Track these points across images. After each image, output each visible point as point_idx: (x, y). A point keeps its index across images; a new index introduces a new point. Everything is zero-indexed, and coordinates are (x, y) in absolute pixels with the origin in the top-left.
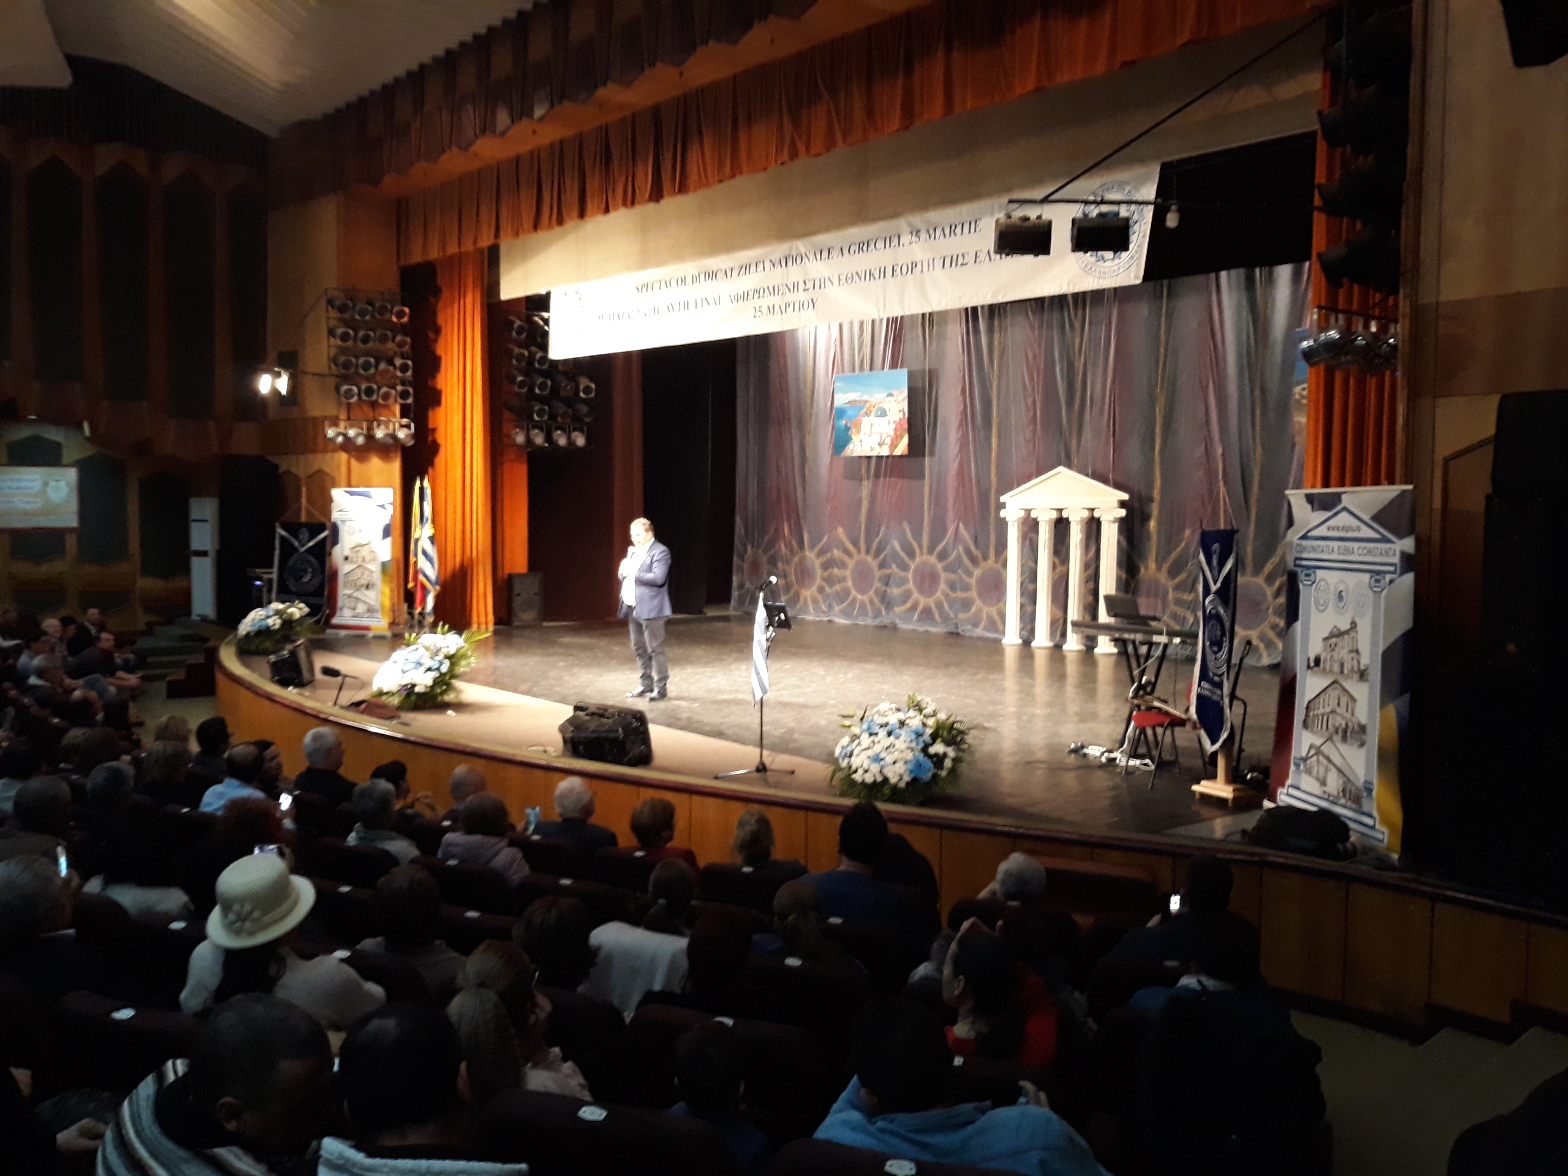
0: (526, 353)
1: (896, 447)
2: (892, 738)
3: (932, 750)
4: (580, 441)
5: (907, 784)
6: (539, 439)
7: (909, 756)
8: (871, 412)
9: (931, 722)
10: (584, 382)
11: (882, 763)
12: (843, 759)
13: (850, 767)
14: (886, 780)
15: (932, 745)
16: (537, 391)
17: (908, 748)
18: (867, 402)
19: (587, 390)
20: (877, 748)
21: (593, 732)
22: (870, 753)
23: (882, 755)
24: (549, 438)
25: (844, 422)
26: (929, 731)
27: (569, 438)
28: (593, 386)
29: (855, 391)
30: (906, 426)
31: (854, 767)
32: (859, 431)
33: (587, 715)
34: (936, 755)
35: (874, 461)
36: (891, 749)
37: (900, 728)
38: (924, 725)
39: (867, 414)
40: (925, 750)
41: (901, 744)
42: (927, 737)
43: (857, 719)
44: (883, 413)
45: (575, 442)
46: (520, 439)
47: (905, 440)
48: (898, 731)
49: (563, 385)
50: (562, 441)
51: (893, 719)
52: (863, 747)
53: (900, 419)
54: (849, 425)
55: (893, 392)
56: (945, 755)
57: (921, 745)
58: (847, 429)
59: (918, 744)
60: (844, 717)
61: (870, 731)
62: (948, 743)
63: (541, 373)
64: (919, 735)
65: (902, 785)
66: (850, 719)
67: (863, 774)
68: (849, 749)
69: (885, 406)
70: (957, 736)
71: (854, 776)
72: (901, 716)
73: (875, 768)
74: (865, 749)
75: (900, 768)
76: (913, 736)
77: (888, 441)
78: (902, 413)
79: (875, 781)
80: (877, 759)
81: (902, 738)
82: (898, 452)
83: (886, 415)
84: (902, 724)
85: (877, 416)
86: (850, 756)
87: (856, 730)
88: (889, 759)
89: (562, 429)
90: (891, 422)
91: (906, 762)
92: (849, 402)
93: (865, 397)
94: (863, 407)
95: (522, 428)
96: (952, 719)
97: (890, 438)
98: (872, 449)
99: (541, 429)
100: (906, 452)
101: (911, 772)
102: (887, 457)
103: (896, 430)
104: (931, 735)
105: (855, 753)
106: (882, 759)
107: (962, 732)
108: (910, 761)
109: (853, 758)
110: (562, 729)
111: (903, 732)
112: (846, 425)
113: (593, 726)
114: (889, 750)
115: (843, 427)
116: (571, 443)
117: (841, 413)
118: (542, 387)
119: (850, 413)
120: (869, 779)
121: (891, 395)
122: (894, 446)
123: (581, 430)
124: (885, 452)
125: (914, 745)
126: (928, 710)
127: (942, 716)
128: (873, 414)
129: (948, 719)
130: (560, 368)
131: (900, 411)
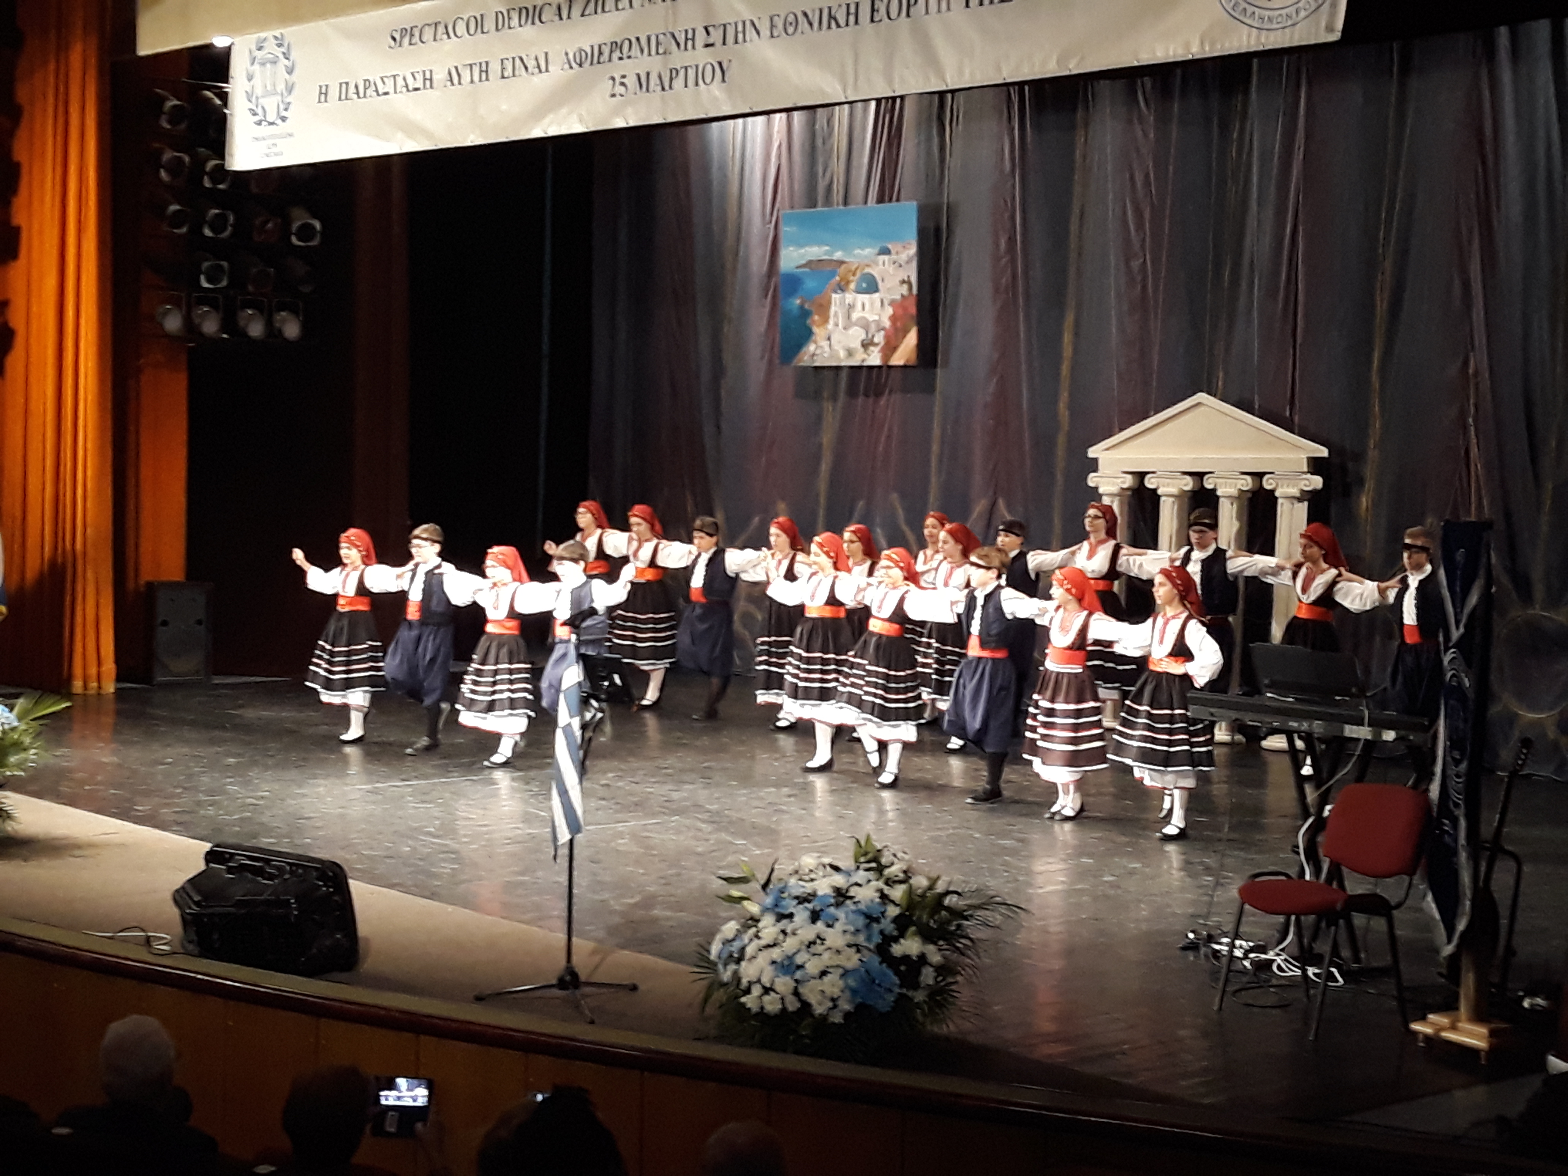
0: (187, 159)
1: (895, 349)
2: (820, 925)
3: (897, 950)
4: (292, 330)
5: (847, 1015)
6: (210, 326)
7: (852, 960)
8: (848, 283)
9: (898, 893)
10: (300, 218)
11: (798, 975)
12: (725, 965)
13: (739, 980)
14: (806, 1006)
15: (896, 940)
16: (207, 232)
17: (849, 946)
18: (841, 263)
19: (306, 232)
20: (790, 944)
21: (240, 904)
22: (776, 954)
23: (799, 960)
24: (229, 323)
25: (798, 302)
26: (893, 911)
27: (269, 324)
28: (318, 225)
29: (820, 243)
30: (913, 310)
31: (744, 981)
32: (826, 320)
33: (230, 870)
34: (906, 958)
35: (844, 375)
36: (818, 948)
37: (838, 905)
38: (884, 897)
39: (842, 288)
40: (883, 950)
41: (835, 937)
42: (887, 925)
43: (756, 886)
44: (871, 286)
45: (280, 331)
46: (173, 323)
47: (912, 339)
48: (832, 910)
49: (258, 222)
50: (256, 330)
51: (824, 886)
52: (763, 942)
53: (902, 296)
54: (806, 306)
55: (890, 246)
56: (923, 958)
57: (877, 939)
58: (805, 314)
59: (869, 939)
60: (728, 880)
61: (777, 910)
62: (928, 936)
63: (215, 199)
64: (871, 918)
65: (837, 1018)
66: (743, 886)
67: (760, 997)
68: (737, 944)
69: (875, 272)
70: (949, 922)
71: (743, 999)
72: (839, 880)
73: (784, 984)
74: (768, 946)
75: (833, 985)
76: (861, 921)
77: (879, 338)
78: (905, 286)
79: (784, 1009)
80: (788, 966)
81: (838, 926)
82: (898, 359)
83: (876, 290)
84: (841, 895)
85: (859, 291)
86: (739, 961)
87: (753, 908)
88: (813, 967)
89: (259, 308)
90: (886, 303)
91: (845, 973)
92: (809, 264)
93: (838, 255)
94: (833, 274)
95: (177, 304)
96: (940, 887)
97: (882, 333)
98: (850, 353)
99: (214, 306)
100: (913, 361)
101: (854, 992)
102: (879, 367)
103: (893, 319)
104: (896, 920)
105: (749, 951)
106: (800, 967)
107: (958, 914)
108: (854, 970)
109: (743, 964)
110: (180, 896)
111: (840, 914)
112: (802, 307)
113: (238, 894)
114: (813, 949)
115: (795, 311)
116: (273, 332)
117: (793, 282)
118: (218, 225)
119: (810, 284)
120: (772, 1005)
121: (886, 251)
122: (890, 348)
123: (294, 311)
124: (874, 359)
125: (861, 939)
126: (895, 870)
127: (920, 882)
128: (852, 286)
129: (931, 888)
130: (254, 189)
131: (903, 282)
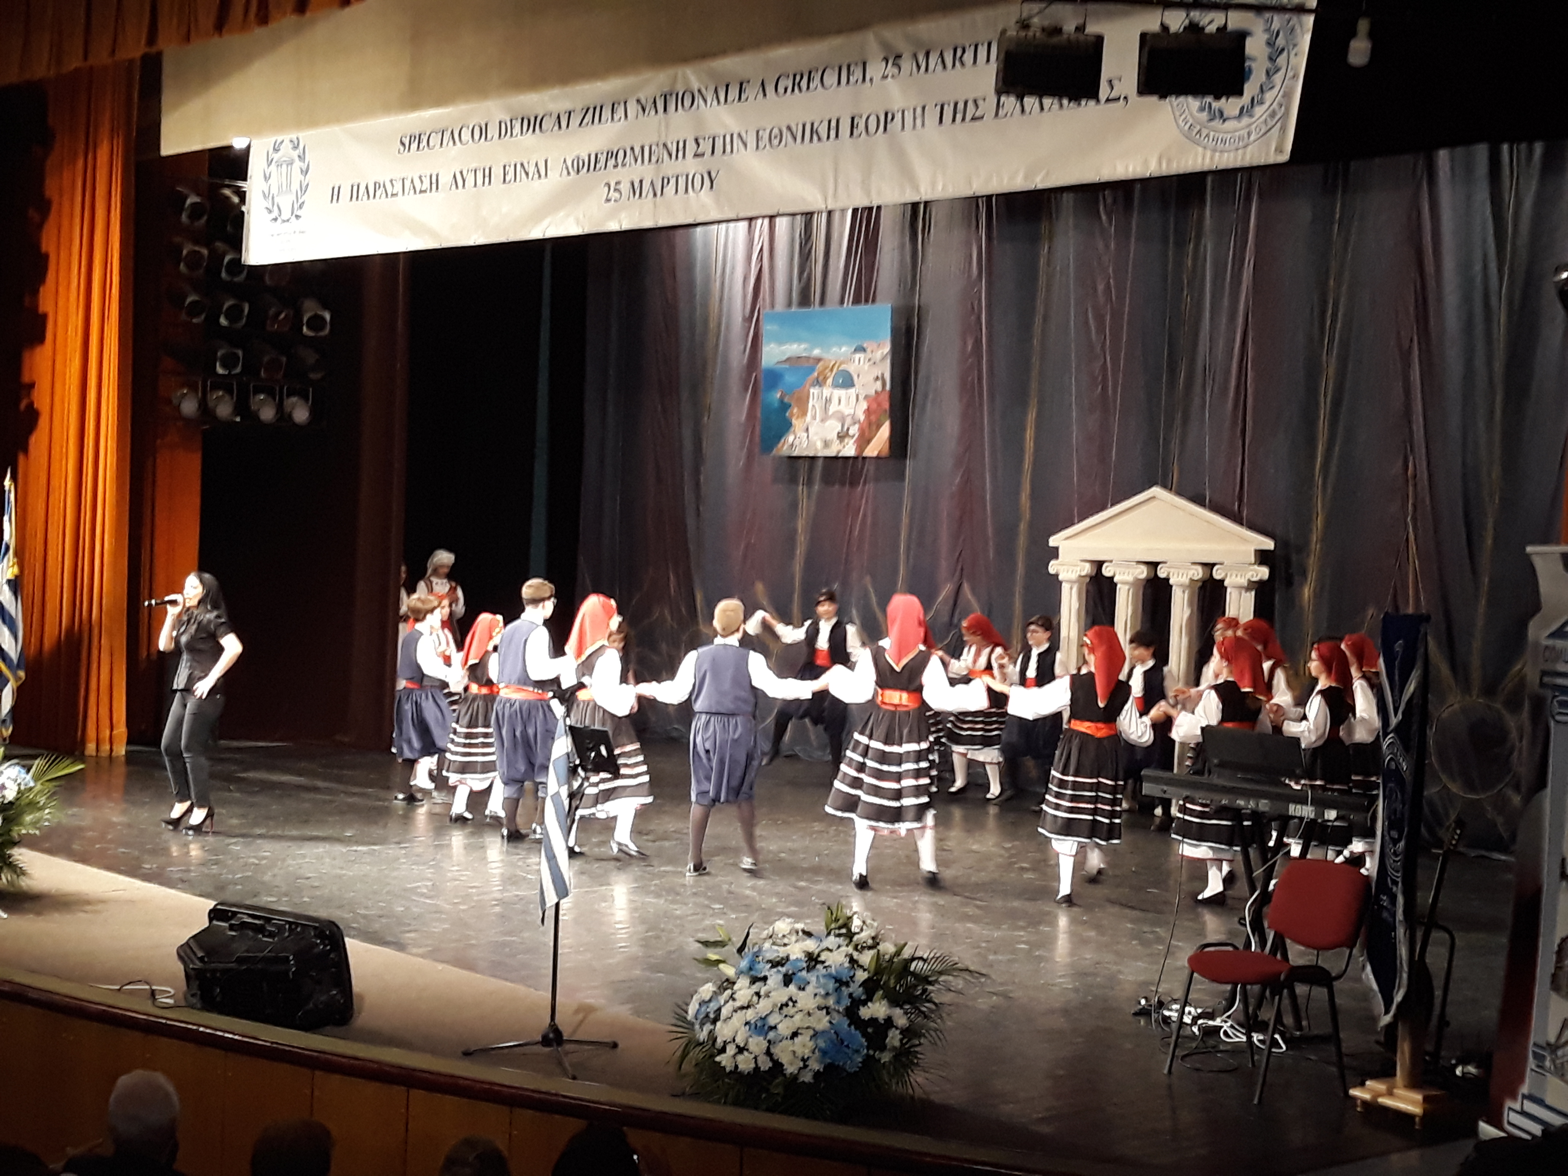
0: (205, 252)
1: (869, 442)
2: (792, 988)
3: (865, 1012)
4: (301, 414)
5: (817, 1074)
6: (224, 410)
7: (822, 1022)
8: (825, 379)
9: (866, 958)
10: (310, 308)
11: (771, 1035)
12: (702, 1024)
13: (715, 1040)
14: (777, 1066)
15: (864, 1003)
16: (223, 321)
17: (820, 1008)
18: (818, 360)
19: (316, 322)
20: (764, 1007)
21: (240, 960)
22: (750, 1015)
23: (772, 1021)
24: (242, 407)
25: (778, 395)
26: (861, 976)
27: (280, 408)
28: (328, 316)
29: (799, 340)
30: (886, 405)
31: (720, 1041)
32: (804, 413)
33: (232, 928)
34: (873, 1021)
35: (820, 463)
36: (790, 1010)
37: (809, 969)
39: (820, 382)
40: (851, 1013)
41: (807, 1000)
42: (855, 989)
43: (732, 949)
44: (847, 381)
45: (290, 416)
46: (189, 407)
47: (885, 431)
48: (804, 973)
49: (272, 311)
50: (267, 414)
51: (797, 950)
52: (738, 1004)
53: (876, 392)
54: (786, 400)
55: (865, 345)
56: (889, 1021)
57: (847, 1002)
58: (785, 407)
59: (838, 1002)
60: (706, 944)
61: (753, 973)
62: (895, 1001)
63: (231, 289)
64: (841, 982)
65: (807, 1077)
66: (718, 950)
67: (734, 1056)
68: (713, 1006)
69: (852, 368)
70: (916, 986)
71: (718, 1059)
72: (811, 945)
73: (757, 1044)
74: (742, 1008)
75: (803, 1045)
76: (831, 985)
77: (854, 430)
78: (879, 384)
79: (757, 1068)
80: (762, 1027)
81: (810, 989)
82: (871, 451)
83: (852, 386)
84: (813, 960)
85: (836, 385)
86: (715, 1021)
87: (729, 971)
88: (785, 1028)
89: (270, 393)
90: (861, 398)
91: (815, 1035)
92: (788, 360)
93: (816, 352)
94: (813, 370)
95: (193, 388)
96: (906, 954)
97: (857, 426)
98: (826, 444)
99: (229, 391)
100: (886, 452)
101: (824, 1053)
102: (855, 458)
103: (868, 412)
104: (864, 984)
105: (725, 1012)
106: (774, 1028)
107: (924, 980)
108: (823, 1032)
109: (719, 1024)
110: (185, 952)
111: (812, 977)
112: (781, 400)
113: (241, 949)
114: (785, 1010)
115: (776, 404)
116: (283, 416)
117: (774, 377)
118: (234, 314)
120: (745, 1063)
121: (861, 349)
122: (864, 440)
123: (305, 397)
124: (849, 450)
125: (831, 1002)
126: (864, 936)
127: (888, 948)
128: (829, 381)
129: (898, 953)
130: (267, 280)
131: (877, 378)
